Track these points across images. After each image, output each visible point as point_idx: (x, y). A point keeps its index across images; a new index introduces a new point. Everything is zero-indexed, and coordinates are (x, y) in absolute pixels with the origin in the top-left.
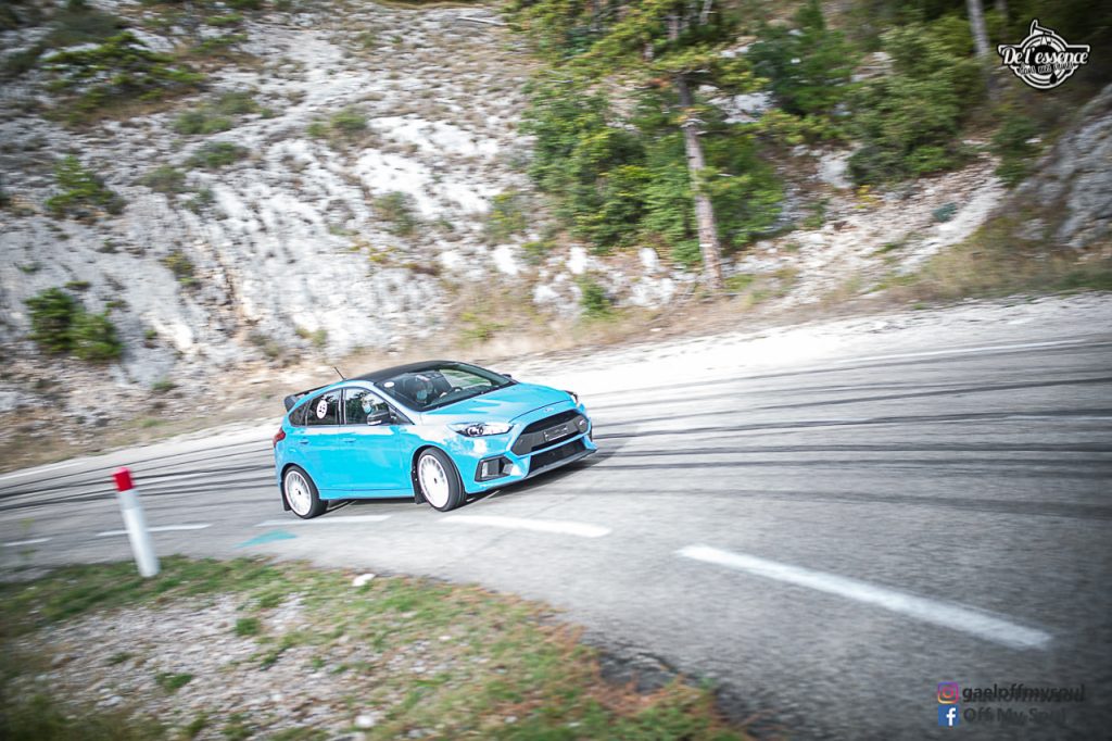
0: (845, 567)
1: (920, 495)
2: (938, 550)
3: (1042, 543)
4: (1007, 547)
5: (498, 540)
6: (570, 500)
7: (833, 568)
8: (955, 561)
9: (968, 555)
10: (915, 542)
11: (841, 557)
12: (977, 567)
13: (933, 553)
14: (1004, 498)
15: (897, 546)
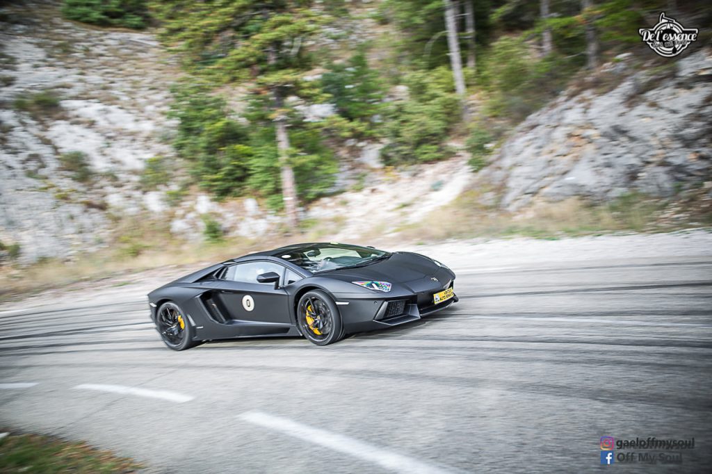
0: (357, 430)
1: (412, 373)
2: (424, 417)
3: (493, 412)
4: (469, 415)
5: (111, 404)
6: (170, 372)
7: (348, 431)
8: (434, 426)
9: (443, 421)
10: (406, 410)
11: (354, 422)
12: (449, 431)
13: (420, 420)
14: (469, 376)
15: (395, 413)
